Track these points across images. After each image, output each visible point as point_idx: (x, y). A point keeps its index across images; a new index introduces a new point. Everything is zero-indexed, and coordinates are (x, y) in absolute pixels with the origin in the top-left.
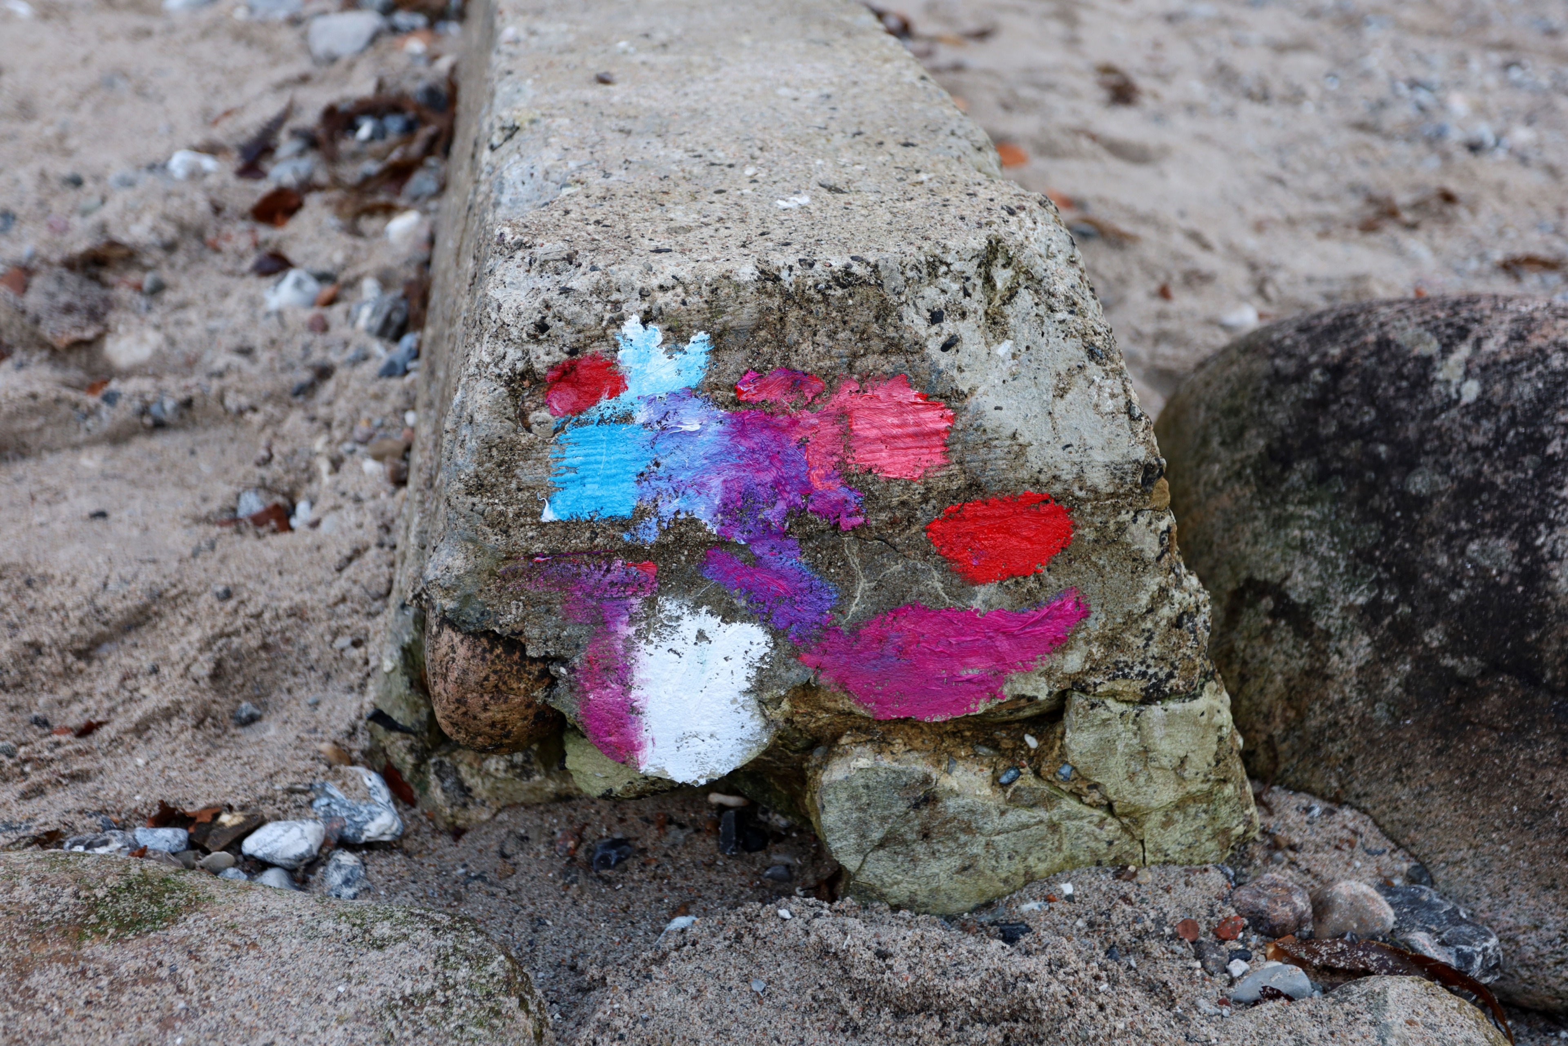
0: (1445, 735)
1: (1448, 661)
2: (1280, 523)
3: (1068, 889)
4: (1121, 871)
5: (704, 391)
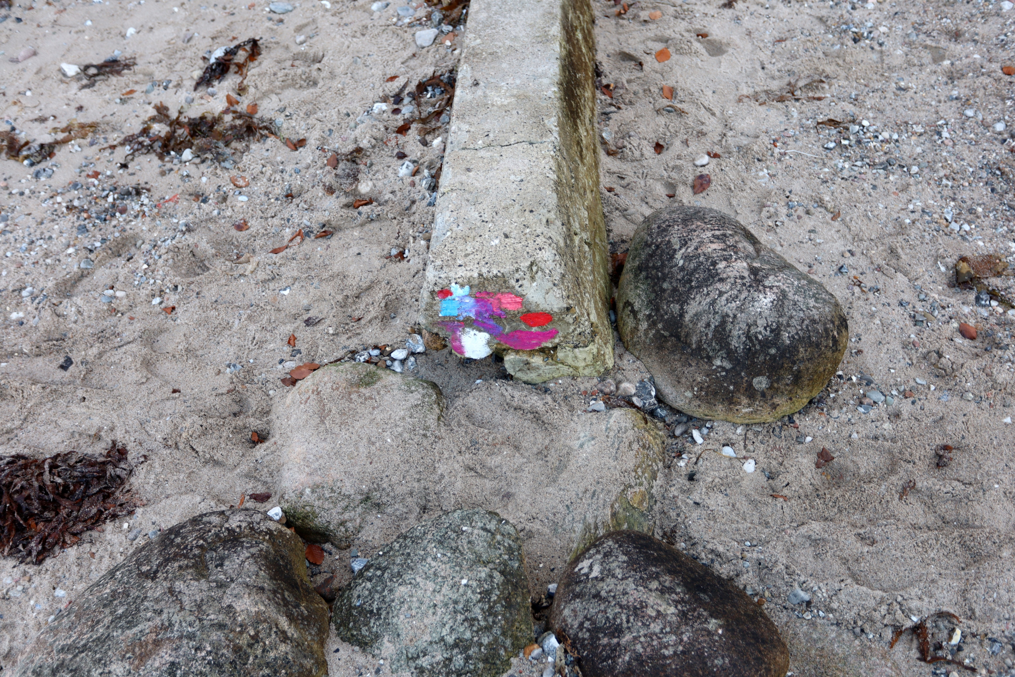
0: (659, 349)
1: (662, 332)
3: (560, 382)
5: (470, 295)
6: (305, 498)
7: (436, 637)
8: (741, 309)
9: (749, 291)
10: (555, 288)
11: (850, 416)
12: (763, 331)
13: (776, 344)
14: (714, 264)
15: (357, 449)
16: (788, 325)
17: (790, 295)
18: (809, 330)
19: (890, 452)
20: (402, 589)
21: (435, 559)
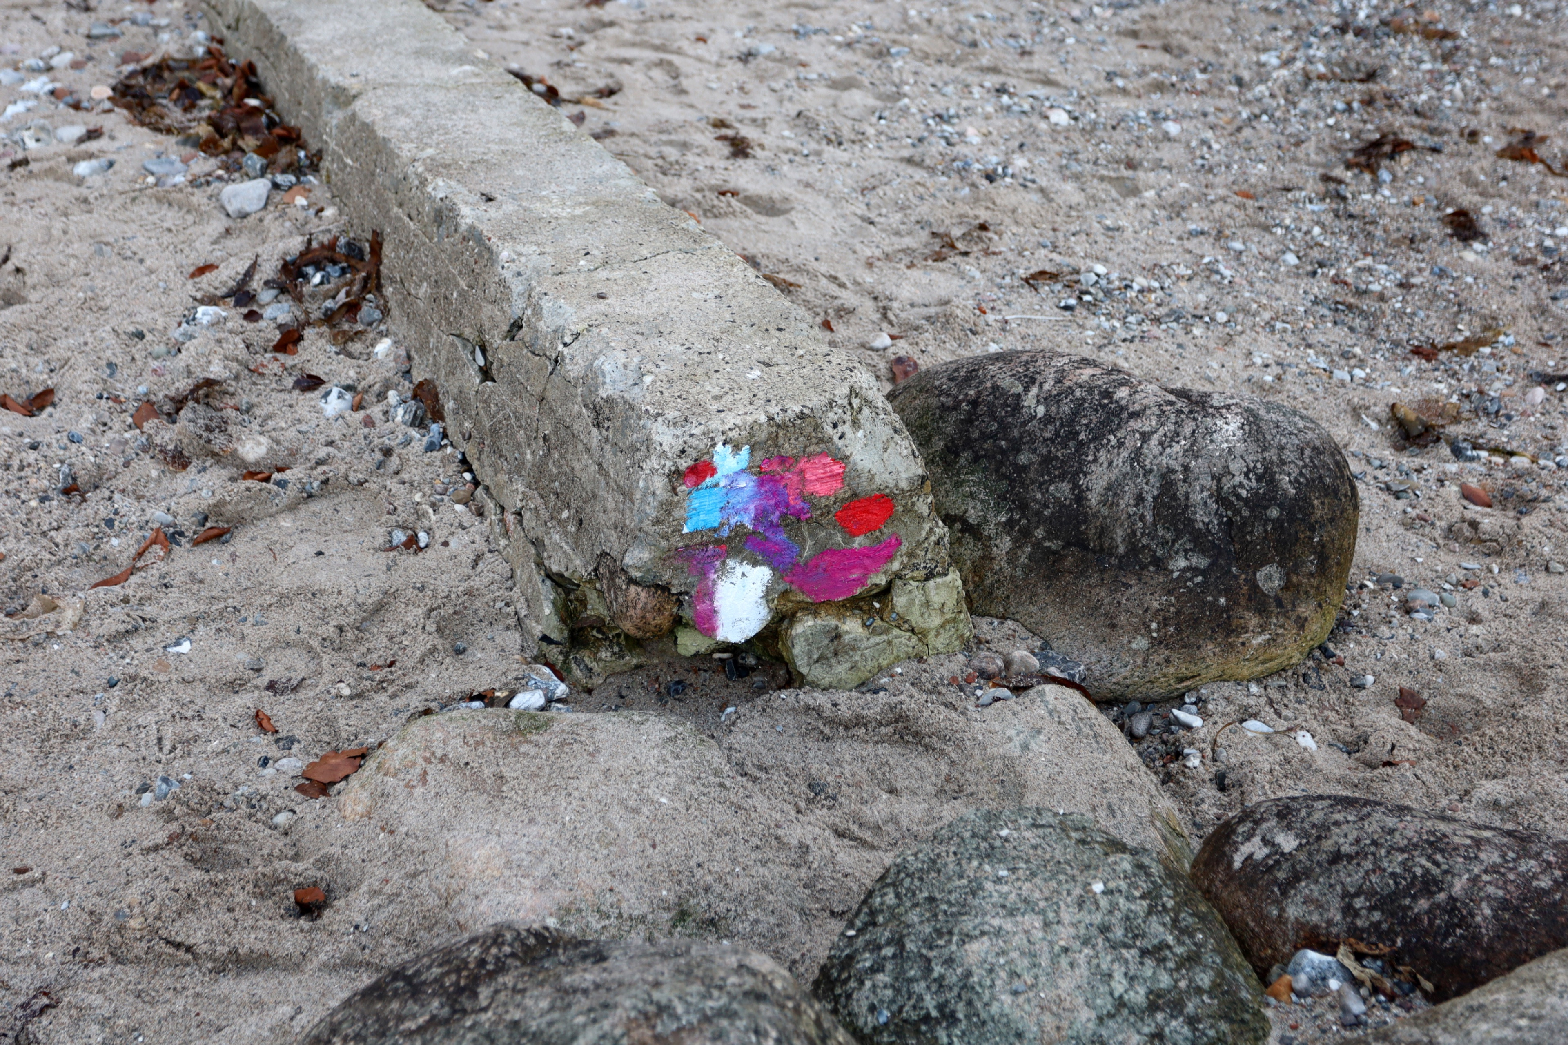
0: (1050, 579)
1: (1047, 544)
2: (959, 484)
3: (899, 670)
4: (920, 660)
5: (749, 469)
7: (1105, 1004)
8: (1192, 452)
9: (1195, 419)
10: (897, 438)
11: (1410, 630)
12: (1245, 482)
13: (1274, 498)
14: (1107, 394)
15: (610, 825)
17: (1263, 414)
18: (1315, 466)
19: (1508, 666)
20: (974, 947)
21: (998, 880)
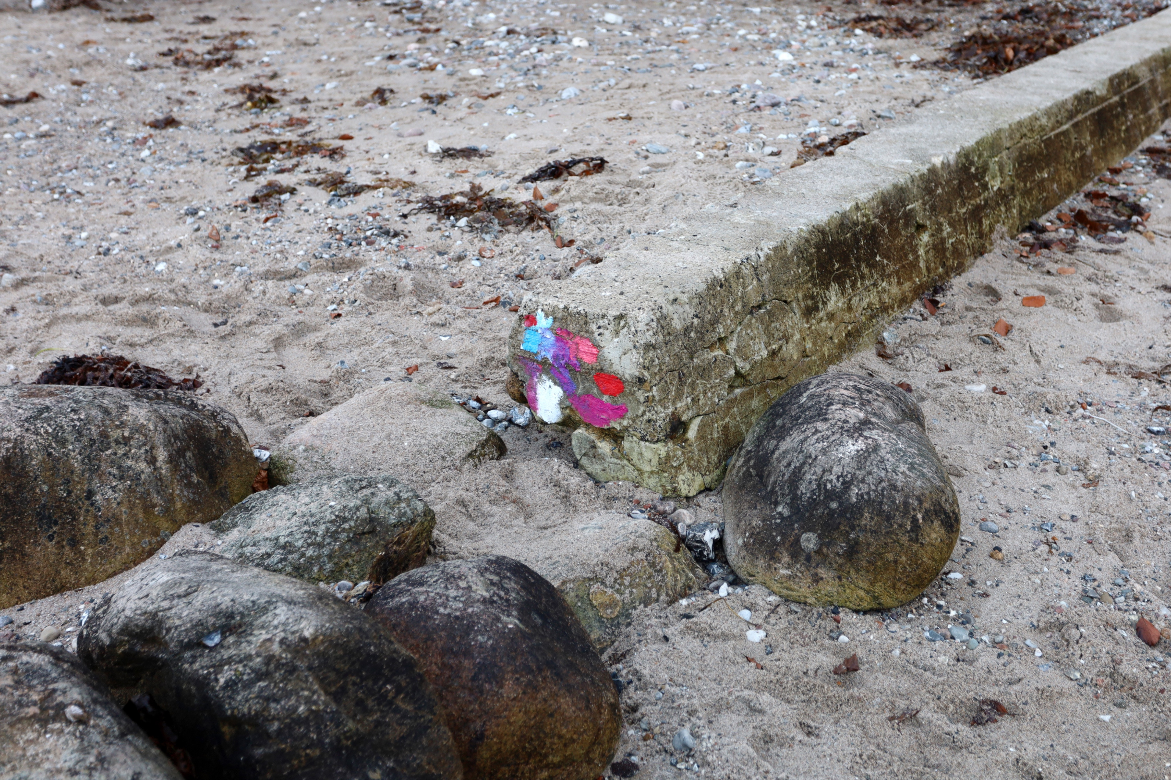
3: (620, 483)
4: (638, 486)
5: (551, 329)
6: (295, 453)
7: (274, 535)
9: (843, 435)
10: (634, 351)
12: (835, 481)
13: (840, 498)
14: (830, 405)
15: (371, 437)
16: (863, 481)
17: (883, 452)
18: (883, 495)
